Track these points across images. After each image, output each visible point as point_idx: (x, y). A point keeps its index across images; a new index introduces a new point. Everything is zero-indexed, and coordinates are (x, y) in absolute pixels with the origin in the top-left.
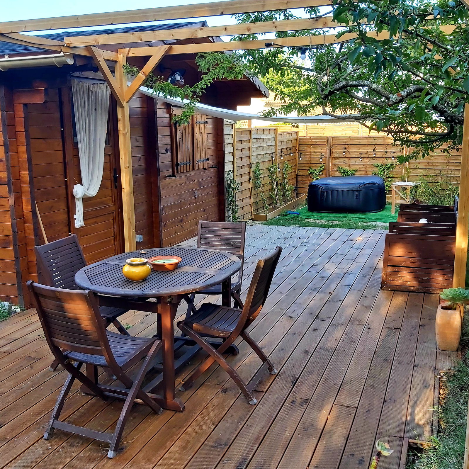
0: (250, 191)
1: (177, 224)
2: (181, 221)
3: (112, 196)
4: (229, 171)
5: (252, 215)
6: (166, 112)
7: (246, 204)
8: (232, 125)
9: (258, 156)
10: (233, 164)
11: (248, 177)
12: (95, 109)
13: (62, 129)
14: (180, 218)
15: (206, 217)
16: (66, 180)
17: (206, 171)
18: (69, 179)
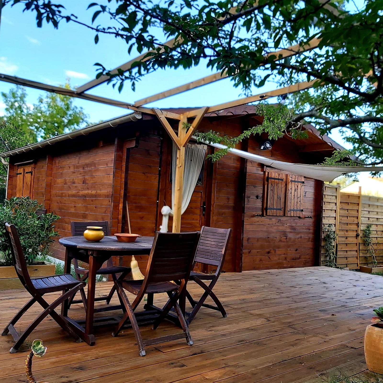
0: (357, 245)
1: (263, 254)
2: (269, 253)
3: (200, 221)
4: (330, 224)
5: (358, 266)
6: (260, 170)
7: (351, 256)
8: (336, 189)
9: (370, 219)
10: (335, 219)
11: (355, 233)
12: (191, 160)
13: (160, 169)
14: (268, 250)
15: (298, 257)
16: (158, 201)
17: (301, 220)
18: (160, 201)
